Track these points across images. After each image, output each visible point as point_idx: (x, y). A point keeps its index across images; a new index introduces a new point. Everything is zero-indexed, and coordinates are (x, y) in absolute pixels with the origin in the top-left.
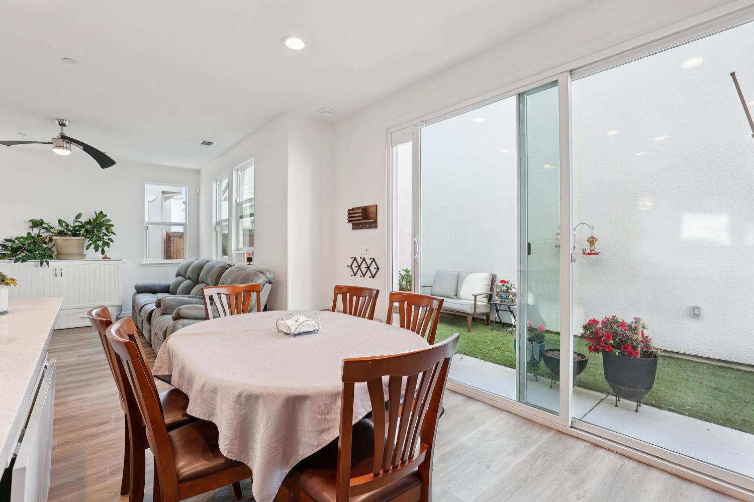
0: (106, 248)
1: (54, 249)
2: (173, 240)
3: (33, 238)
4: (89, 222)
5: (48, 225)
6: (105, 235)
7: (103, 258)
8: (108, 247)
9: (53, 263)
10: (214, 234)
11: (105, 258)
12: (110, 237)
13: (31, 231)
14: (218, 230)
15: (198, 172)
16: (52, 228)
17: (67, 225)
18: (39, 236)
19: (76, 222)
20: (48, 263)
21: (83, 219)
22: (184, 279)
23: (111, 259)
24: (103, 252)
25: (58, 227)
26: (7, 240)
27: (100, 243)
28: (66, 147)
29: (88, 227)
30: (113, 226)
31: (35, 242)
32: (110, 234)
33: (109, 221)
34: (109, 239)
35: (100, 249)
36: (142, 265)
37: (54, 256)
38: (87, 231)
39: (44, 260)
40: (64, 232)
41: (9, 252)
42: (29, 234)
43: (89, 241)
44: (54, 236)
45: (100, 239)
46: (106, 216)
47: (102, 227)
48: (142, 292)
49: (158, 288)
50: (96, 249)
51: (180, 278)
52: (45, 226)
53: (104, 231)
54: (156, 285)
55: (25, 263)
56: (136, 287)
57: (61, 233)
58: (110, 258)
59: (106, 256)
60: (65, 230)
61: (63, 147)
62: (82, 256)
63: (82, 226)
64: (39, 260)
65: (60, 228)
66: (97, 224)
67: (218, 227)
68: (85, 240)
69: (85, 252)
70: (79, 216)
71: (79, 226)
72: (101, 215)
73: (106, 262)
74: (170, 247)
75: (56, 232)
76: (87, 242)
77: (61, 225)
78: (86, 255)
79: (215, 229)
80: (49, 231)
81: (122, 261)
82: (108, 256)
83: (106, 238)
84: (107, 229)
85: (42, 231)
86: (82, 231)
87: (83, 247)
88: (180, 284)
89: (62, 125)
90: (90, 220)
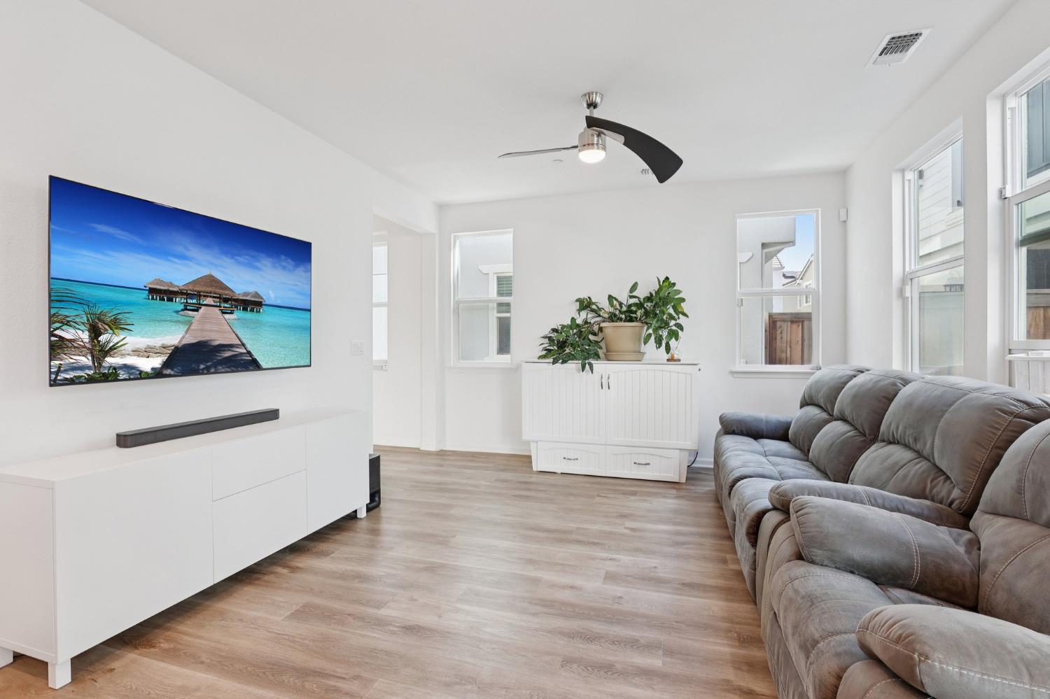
0: (673, 342)
1: (602, 344)
2: (780, 327)
3: (578, 326)
4: (649, 299)
5: (596, 306)
6: (672, 318)
7: (668, 360)
8: (677, 339)
9: (599, 366)
10: (896, 306)
11: (671, 360)
12: (678, 321)
13: (577, 316)
14: (908, 294)
15: (843, 174)
16: (600, 309)
17: (621, 304)
18: (586, 322)
19: (631, 297)
20: (591, 366)
21: (642, 293)
22: (824, 416)
23: (681, 362)
24: (668, 349)
25: (609, 309)
26: (554, 330)
27: (665, 333)
28: (597, 144)
29: (648, 305)
30: (683, 300)
31: (581, 332)
32: (680, 316)
33: (679, 292)
34: (676, 325)
35: (664, 345)
36: (733, 373)
37: (601, 355)
38: (647, 313)
39: (587, 361)
40: (615, 315)
41: (555, 348)
42: (573, 320)
43: (647, 329)
44: (604, 321)
45: (663, 325)
46: (674, 284)
47: (667, 304)
48: (733, 433)
49: (763, 427)
50: (659, 342)
51: (813, 411)
52: (594, 307)
53: (671, 311)
54: (759, 420)
55: (565, 364)
56: (723, 420)
57: (613, 318)
58: (679, 360)
59: (673, 356)
60: (617, 312)
61: (593, 144)
62: (638, 356)
63: (640, 305)
64: (580, 362)
65: (611, 310)
66: (660, 298)
67: (908, 288)
68: (643, 327)
69: (643, 348)
70: (634, 287)
71: (635, 305)
72: (667, 284)
73: (673, 367)
74: (776, 339)
75: (606, 316)
76: (646, 331)
77: (611, 304)
78: (644, 353)
79: (901, 293)
80: (599, 316)
81: (698, 367)
82: (676, 357)
83: (672, 323)
84: (674, 308)
85: (590, 316)
86: (639, 313)
87: (640, 340)
88: (820, 429)
89: (592, 105)
90: (651, 294)
